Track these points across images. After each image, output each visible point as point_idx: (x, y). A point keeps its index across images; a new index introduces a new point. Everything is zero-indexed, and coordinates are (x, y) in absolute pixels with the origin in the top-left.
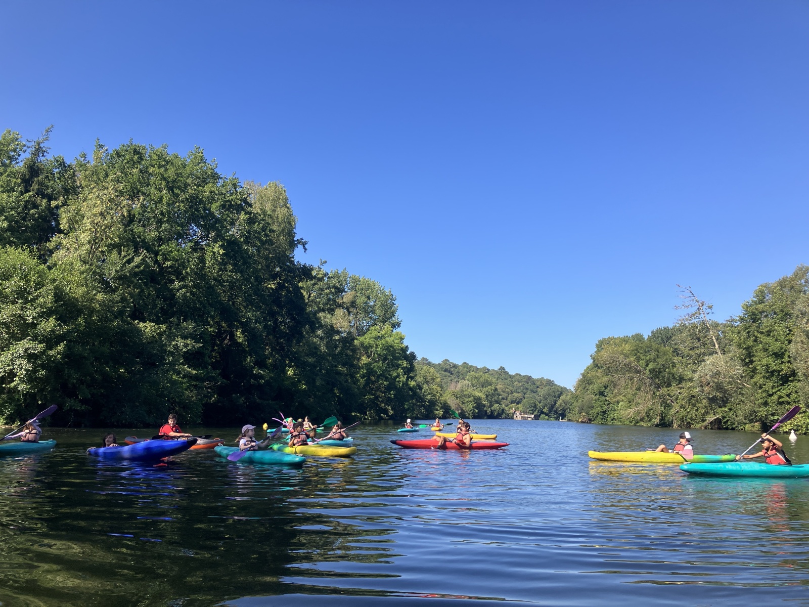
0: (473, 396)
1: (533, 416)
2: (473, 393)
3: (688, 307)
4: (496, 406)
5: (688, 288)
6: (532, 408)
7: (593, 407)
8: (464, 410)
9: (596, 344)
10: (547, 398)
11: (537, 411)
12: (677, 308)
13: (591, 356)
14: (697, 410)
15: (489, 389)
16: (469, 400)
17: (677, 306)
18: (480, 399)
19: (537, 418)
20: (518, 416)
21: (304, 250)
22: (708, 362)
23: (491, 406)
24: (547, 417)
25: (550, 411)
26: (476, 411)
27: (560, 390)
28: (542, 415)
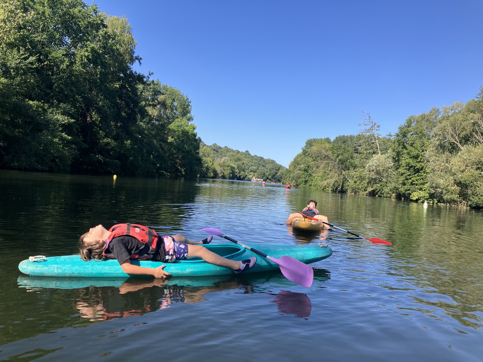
0: (230, 166)
1: (262, 180)
2: (230, 164)
3: (366, 125)
4: (242, 173)
5: (368, 114)
6: (262, 175)
7: (300, 178)
8: (224, 174)
9: (306, 142)
10: (271, 170)
11: (265, 177)
12: (360, 125)
13: (302, 149)
14: (362, 185)
15: (240, 163)
16: (228, 168)
17: (360, 124)
18: (234, 168)
20: (254, 180)
21: (139, 64)
22: (375, 158)
23: (239, 173)
24: (270, 181)
25: (272, 178)
26: (231, 175)
27: (279, 166)
28: (268, 180)
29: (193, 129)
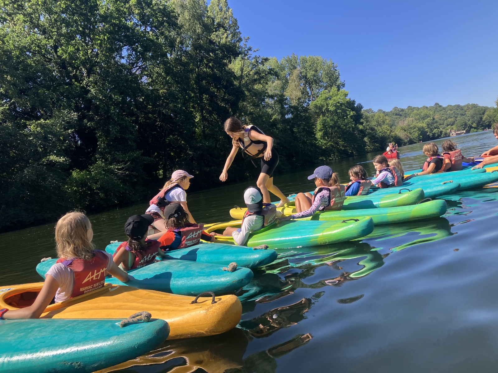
1: (465, 131)
2: (417, 124)
6: (464, 126)
10: (474, 117)
11: (467, 127)
16: (415, 130)
18: (423, 128)
19: (468, 132)
20: (453, 134)
23: (432, 131)
24: (476, 130)
25: (478, 125)
26: (421, 137)
27: (484, 109)
28: (472, 129)
29: (344, 96)
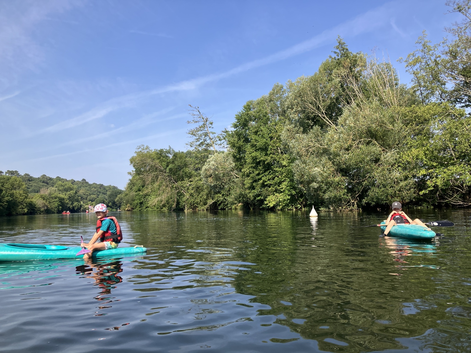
3: (196, 122)
4: (75, 204)
5: (197, 108)
7: (134, 200)
14: (201, 197)
15: (71, 192)
